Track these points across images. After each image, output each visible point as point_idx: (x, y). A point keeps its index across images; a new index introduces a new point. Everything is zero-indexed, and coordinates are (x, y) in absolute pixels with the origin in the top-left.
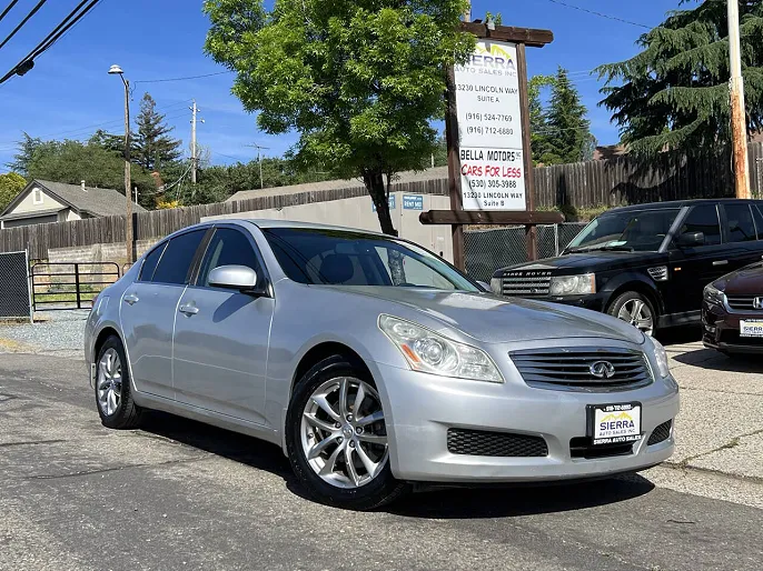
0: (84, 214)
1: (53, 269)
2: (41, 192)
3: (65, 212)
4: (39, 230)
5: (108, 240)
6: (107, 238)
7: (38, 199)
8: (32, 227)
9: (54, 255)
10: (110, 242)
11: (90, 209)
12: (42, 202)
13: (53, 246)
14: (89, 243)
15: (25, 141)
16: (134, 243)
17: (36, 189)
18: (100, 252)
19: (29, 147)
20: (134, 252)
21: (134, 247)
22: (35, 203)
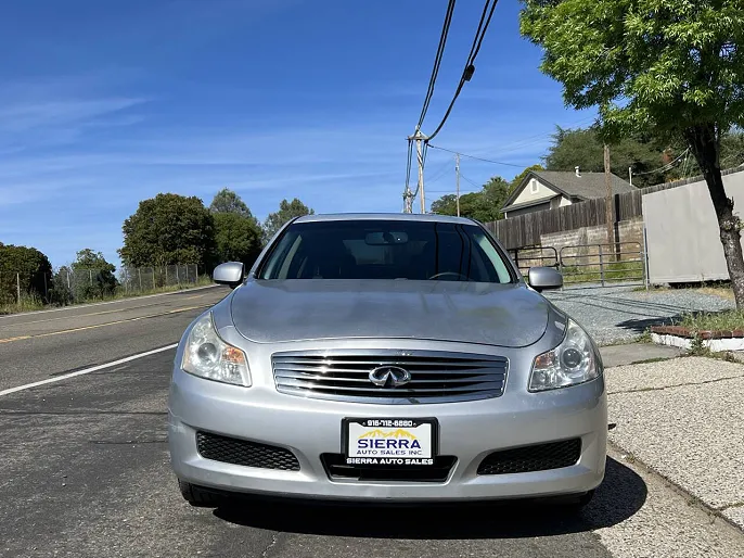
0: (575, 199)
1: (545, 253)
2: (537, 182)
3: (557, 199)
4: (534, 218)
5: (593, 223)
6: (592, 222)
7: (535, 189)
8: (528, 216)
9: (546, 240)
10: (595, 224)
11: (580, 193)
12: (537, 191)
13: (545, 232)
14: (576, 227)
15: (557, 133)
16: (616, 225)
17: (533, 180)
18: (585, 235)
19: (561, 138)
20: (617, 233)
21: (617, 229)
22: (533, 192)
